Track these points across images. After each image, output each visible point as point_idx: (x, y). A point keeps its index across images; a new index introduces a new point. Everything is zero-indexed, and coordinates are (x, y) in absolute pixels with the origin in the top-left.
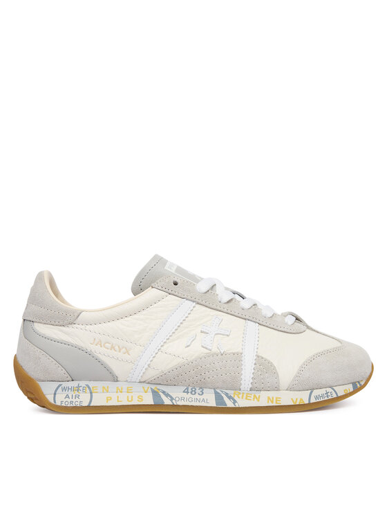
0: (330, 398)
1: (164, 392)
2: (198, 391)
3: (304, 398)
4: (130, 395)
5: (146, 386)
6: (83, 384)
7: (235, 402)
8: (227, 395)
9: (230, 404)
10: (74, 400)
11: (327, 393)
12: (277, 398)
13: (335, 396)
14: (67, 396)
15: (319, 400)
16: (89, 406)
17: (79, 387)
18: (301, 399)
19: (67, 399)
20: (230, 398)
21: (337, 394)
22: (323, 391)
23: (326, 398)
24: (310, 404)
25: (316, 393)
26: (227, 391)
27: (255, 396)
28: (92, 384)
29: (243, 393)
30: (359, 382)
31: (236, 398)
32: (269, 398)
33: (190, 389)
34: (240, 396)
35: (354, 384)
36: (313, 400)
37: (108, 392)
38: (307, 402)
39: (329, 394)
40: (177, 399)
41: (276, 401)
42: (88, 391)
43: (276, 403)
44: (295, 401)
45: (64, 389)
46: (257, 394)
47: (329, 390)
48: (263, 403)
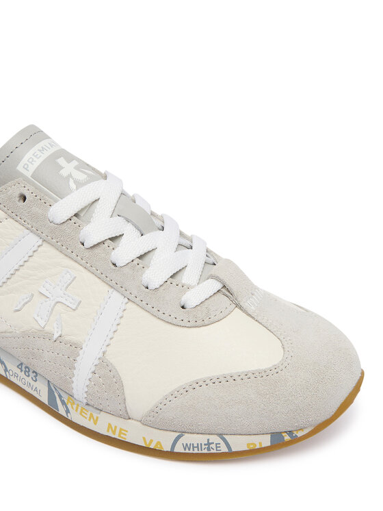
0: (212, 451)
2: (32, 374)
3: (165, 441)
7: (68, 411)
8: (60, 396)
9: (62, 411)
11: (209, 444)
12: (121, 429)
13: (224, 449)
15: (191, 451)
18: (159, 443)
20: (63, 403)
21: (229, 447)
22: (202, 439)
23: (205, 451)
24: (173, 453)
25: (187, 439)
26: (60, 392)
27: (92, 415)
29: (78, 405)
31: (69, 406)
32: (110, 425)
33: (25, 368)
34: (75, 406)
35: (276, 436)
36: (179, 448)
38: (168, 449)
39: (213, 446)
40: (11, 373)
41: (120, 432)
43: (119, 436)
44: (148, 442)
46: (96, 414)
47: (215, 439)
48: (101, 429)
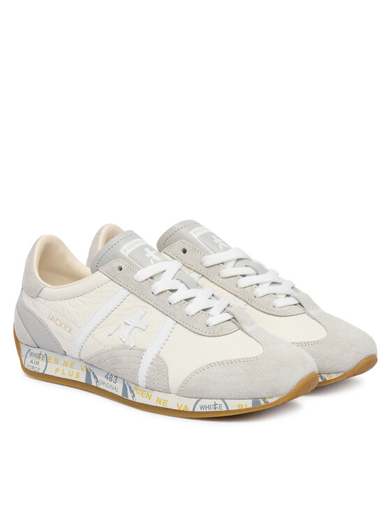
0: (217, 410)
1: (93, 374)
2: (114, 379)
3: (188, 404)
4: (72, 370)
5: (84, 364)
6: (43, 352)
7: (134, 396)
8: (130, 387)
9: (130, 397)
10: (35, 366)
11: (215, 405)
12: (165, 400)
13: (224, 409)
14: (32, 362)
15: (205, 410)
16: (43, 374)
17: (40, 354)
18: (186, 406)
19: (31, 364)
20: (131, 391)
21: (227, 407)
22: (211, 402)
23: (213, 410)
24: (193, 412)
25: (203, 402)
26: (130, 384)
27: (148, 394)
28: (49, 354)
29: (140, 390)
30: (264, 399)
31: (135, 392)
32: (158, 399)
33: (110, 376)
34: (138, 391)
35: (255, 401)
36: (198, 409)
37: (58, 363)
38: (191, 410)
39: (218, 406)
40: (100, 383)
41: (164, 403)
42: (45, 360)
44: (180, 406)
45: (31, 354)
46: (150, 393)
47: (219, 402)
48: (153, 403)
